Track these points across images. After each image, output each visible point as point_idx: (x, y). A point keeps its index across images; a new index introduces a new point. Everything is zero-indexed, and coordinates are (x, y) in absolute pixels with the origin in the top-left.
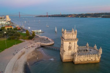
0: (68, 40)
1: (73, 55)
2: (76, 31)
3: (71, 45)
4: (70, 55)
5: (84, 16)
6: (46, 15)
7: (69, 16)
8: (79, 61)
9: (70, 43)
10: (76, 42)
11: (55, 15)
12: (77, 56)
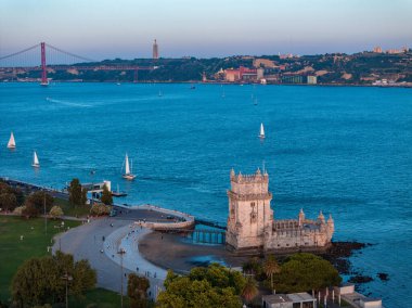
0: (248, 197)
1: (262, 235)
2: (266, 174)
3: (255, 210)
4: (254, 235)
5: (348, 76)
6: (38, 63)
7: (231, 77)
8: (276, 247)
9: (253, 205)
10: (268, 202)
11: (107, 62)
12: (270, 233)
